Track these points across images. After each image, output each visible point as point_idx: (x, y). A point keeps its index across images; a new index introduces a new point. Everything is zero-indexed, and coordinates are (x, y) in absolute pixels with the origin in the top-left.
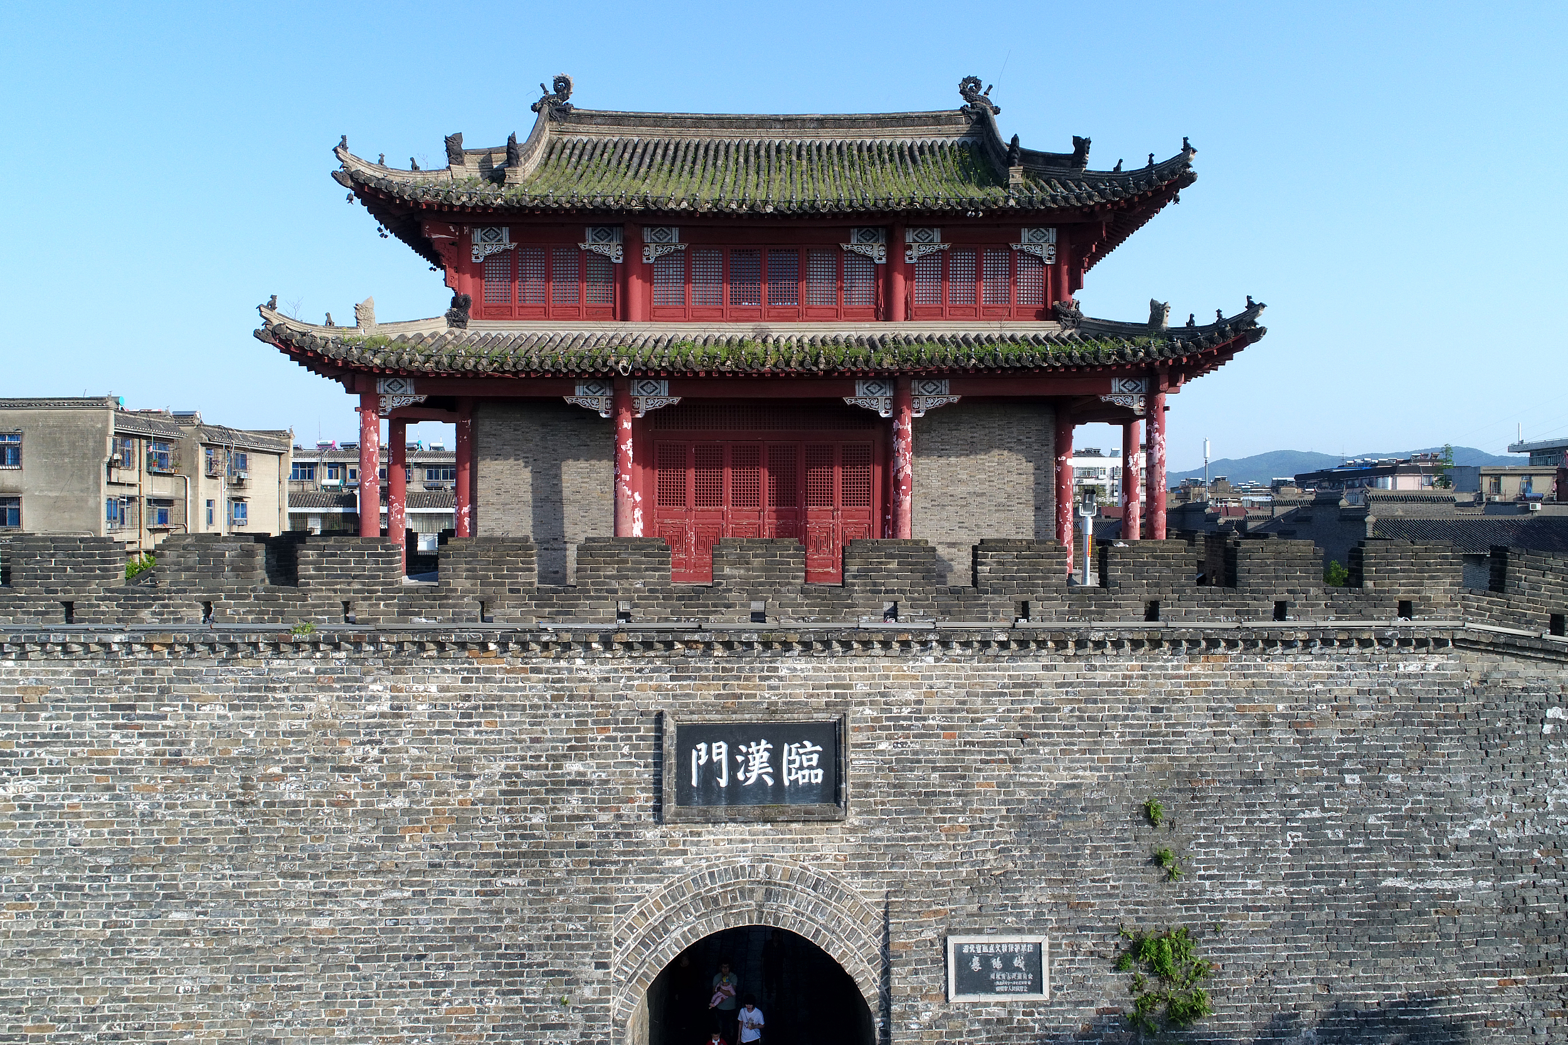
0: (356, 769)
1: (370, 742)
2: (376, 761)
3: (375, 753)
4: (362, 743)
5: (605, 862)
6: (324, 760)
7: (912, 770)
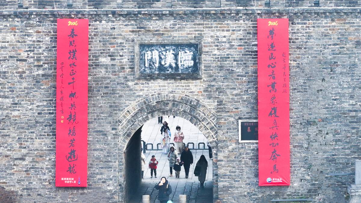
0: (25, 60)
1: (30, 51)
2: (32, 57)
3: (31, 54)
4: (27, 51)
5: (115, 93)
6: (14, 57)
7: (226, 61)
